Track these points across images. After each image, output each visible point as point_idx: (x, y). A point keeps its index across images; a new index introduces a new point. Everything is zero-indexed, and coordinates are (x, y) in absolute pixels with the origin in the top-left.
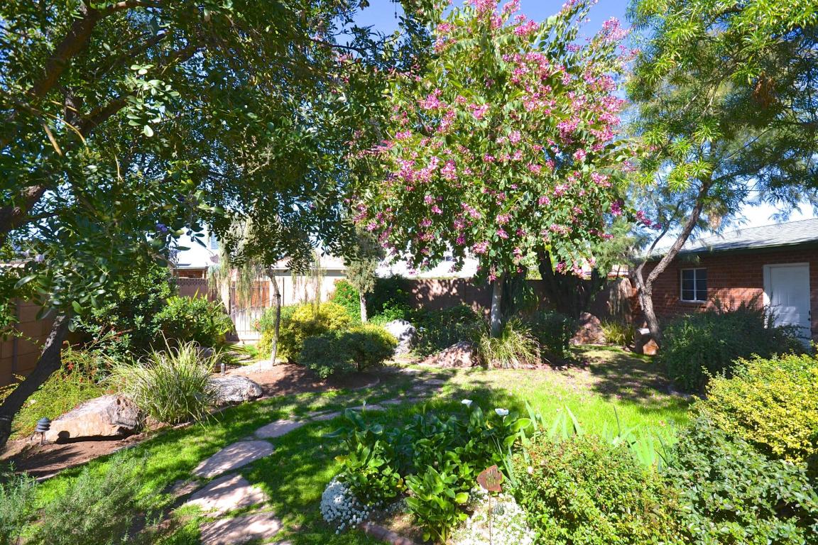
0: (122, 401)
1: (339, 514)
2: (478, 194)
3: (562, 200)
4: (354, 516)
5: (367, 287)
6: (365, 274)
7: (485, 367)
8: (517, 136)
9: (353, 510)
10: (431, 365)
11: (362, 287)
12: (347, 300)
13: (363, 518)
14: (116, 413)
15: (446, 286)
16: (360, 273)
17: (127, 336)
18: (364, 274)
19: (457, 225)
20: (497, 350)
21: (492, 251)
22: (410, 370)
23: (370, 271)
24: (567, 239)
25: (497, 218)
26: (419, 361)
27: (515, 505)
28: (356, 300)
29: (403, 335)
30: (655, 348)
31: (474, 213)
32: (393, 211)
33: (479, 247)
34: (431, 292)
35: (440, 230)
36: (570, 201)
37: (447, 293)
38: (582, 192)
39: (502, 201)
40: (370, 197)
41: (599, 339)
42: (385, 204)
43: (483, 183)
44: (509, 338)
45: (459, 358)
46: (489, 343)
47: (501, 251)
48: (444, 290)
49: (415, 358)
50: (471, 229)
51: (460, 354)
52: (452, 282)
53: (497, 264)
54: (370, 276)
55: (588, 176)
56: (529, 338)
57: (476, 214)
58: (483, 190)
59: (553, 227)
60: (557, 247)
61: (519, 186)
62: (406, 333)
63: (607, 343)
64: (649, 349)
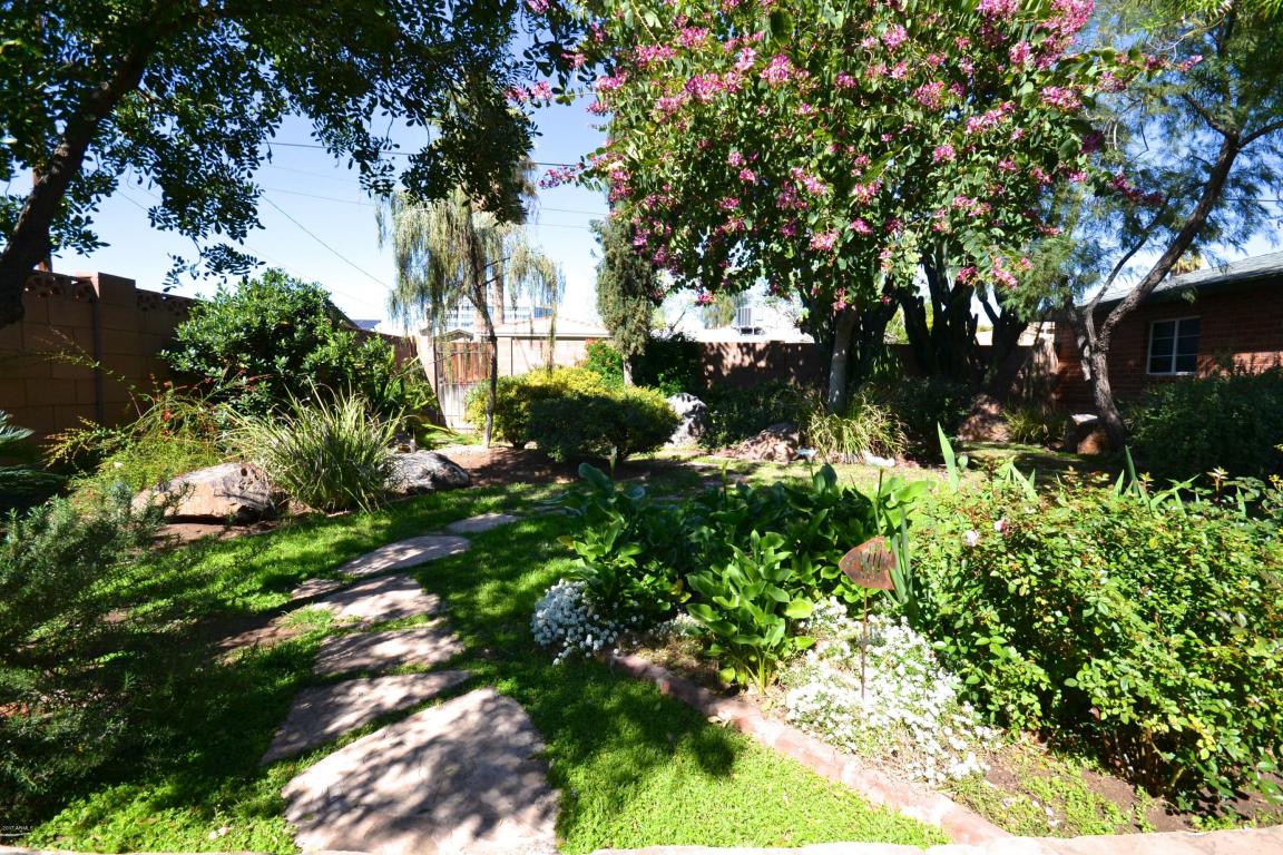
0: (249, 472)
1: (561, 631)
2: (820, 157)
4: (589, 637)
5: (633, 345)
6: (631, 325)
8: (898, 35)
9: (587, 626)
10: (721, 459)
11: (626, 347)
12: (604, 369)
13: (606, 641)
14: (237, 485)
15: (748, 354)
16: (624, 322)
17: (263, 384)
18: (629, 325)
19: (784, 201)
20: (839, 436)
21: (840, 260)
22: (698, 463)
23: (640, 321)
24: (979, 229)
25: (855, 192)
26: (710, 453)
27: (908, 630)
28: (617, 368)
29: (687, 415)
30: (1099, 444)
31: (814, 183)
32: (675, 190)
33: (821, 241)
34: (725, 362)
35: (752, 217)
36: (989, 158)
37: (751, 364)
38: (1017, 132)
39: (864, 171)
40: (635, 157)
41: (996, 437)
42: (662, 175)
43: (830, 137)
44: (861, 416)
45: (770, 450)
46: (827, 424)
47: (854, 263)
48: (746, 358)
49: (704, 450)
50: (806, 215)
51: (771, 444)
52: (758, 348)
53: (847, 285)
54: (639, 329)
55: (1033, 99)
56: (891, 418)
57: (817, 186)
58: (829, 151)
59: (957, 201)
60: (961, 241)
61: (895, 137)
62: (693, 412)
63: (1012, 440)
64: (1088, 446)
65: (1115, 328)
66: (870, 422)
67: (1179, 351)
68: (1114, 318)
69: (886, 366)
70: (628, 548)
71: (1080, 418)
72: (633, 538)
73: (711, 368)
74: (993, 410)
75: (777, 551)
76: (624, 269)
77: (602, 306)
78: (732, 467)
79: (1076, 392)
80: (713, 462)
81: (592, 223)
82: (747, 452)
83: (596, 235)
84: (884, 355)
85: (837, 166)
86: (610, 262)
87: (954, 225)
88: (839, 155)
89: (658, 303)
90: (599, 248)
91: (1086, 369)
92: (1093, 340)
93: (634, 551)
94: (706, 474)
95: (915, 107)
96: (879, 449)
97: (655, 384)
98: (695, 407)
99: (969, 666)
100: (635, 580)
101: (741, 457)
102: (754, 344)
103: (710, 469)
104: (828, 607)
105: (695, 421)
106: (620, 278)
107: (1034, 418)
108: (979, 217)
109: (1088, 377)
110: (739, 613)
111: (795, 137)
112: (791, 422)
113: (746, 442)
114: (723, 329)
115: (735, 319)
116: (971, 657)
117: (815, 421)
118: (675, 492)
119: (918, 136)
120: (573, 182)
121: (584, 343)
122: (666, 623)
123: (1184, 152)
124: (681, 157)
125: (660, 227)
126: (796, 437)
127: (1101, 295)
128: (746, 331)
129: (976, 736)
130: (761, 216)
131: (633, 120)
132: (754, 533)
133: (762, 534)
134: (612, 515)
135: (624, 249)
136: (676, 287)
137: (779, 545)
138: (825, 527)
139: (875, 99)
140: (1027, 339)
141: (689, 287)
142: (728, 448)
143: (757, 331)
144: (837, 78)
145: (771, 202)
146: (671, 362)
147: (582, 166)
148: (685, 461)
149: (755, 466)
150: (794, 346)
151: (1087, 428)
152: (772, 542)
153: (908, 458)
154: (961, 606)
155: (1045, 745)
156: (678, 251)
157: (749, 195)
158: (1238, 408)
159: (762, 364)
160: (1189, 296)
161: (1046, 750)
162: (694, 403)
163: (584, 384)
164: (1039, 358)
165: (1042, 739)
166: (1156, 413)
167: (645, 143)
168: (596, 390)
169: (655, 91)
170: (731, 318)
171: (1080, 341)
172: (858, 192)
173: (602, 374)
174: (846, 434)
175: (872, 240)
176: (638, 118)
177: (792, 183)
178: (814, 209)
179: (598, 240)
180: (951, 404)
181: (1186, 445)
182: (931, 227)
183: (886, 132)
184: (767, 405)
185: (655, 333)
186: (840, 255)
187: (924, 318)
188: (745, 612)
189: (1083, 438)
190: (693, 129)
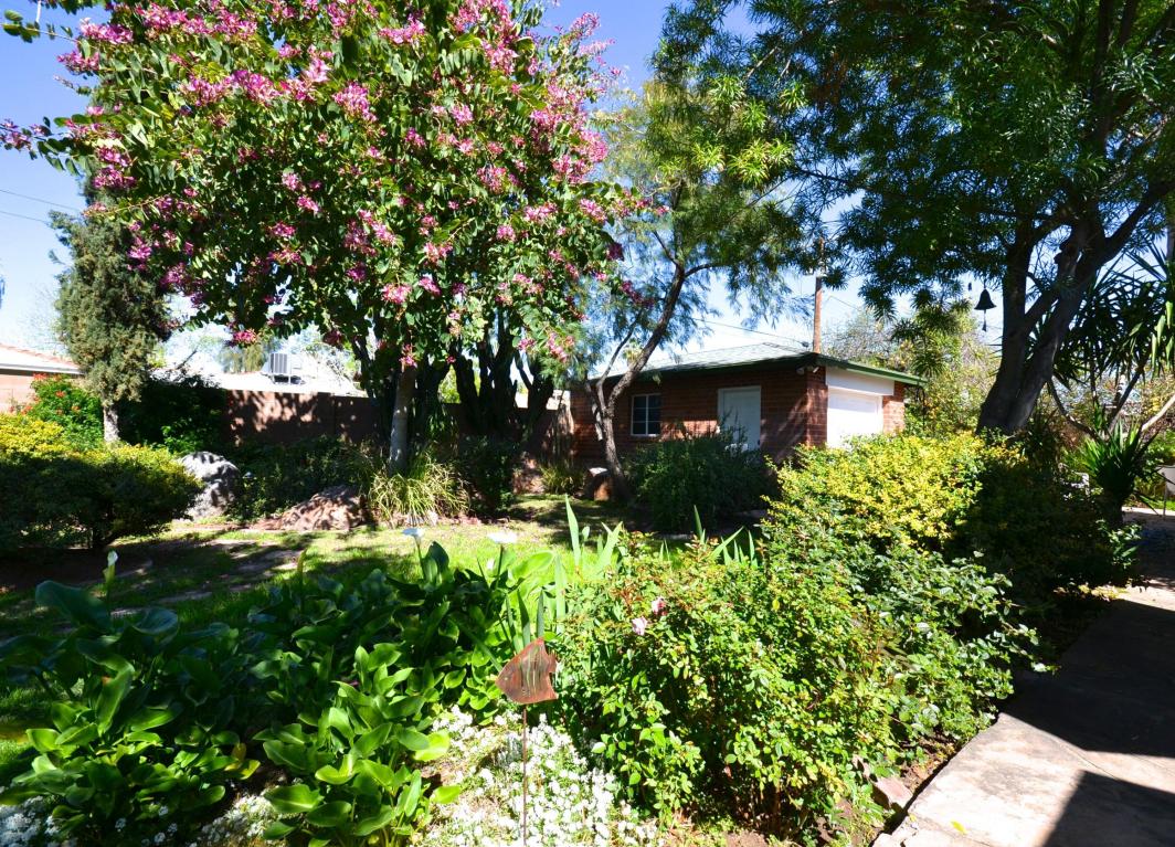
2: (388, 206)
3: (528, 243)
5: (121, 388)
6: (119, 361)
7: (372, 525)
8: (463, 113)
10: (262, 533)
11: (110, 388)
12: (68, 418)
15: (290, 406)
16: (106, 355)
18: (115, 361)
19: (352, 241)
20: (403, 496)
21: (408, 315)
22: (226, 541)
23: (134, 356)
24: (533, 306)
25: (426, 249)
26: (243, 526)
27: (548, 729)
28: (92, 418)
29: (209, 479)
30: (609, 492)
31: (382, 229)
32: (202, 198)
33: (392, 293)
34: (260, 415)
35: (312, 252)
36: (540, 246)
37: (292, 417)
38: (561, 230)
39: (431, 231)
40: (143, 140)
41: (535, 488)
42: (183, 174)
43: (397, 189)
44: (426, 475)
45: (325, 517)
46: (391, 485)
47: (421, 319)
48: (287, 410)
49: (235, 523)
50: (374, 263)
51: (327, 510)
52: (301, 399)
53: (414, 341)
54: (133, 367)
55: (574, 205)
56: (454, 477)
57: (387, 235)
58: (397, 202)
59: (515, 278)
60: (521, 314)
61: (461, 207)
62: (218, 475)
63: (546, 491)
64: (601, 495)
65: (618, 400)
66: (434, 482)
67: (650, 419)
68: (617, 391)
69: (442, 424)
70: (146, 716)
71: (596, 471)
72: (155, 699)
73: (240, 421)
74: (531, 465)
75: (392, 670)
76: (109, 285)
77: (68, 331)
78: (278, 542)
79: (590, 450)
80: (250, 537)
81: (54, 216)
82: (296, 522)
83: (60, 232)
84: (440, 413)
85: (406, 221)
86: (86, 273)
87: (515, 299)
88: (408, 210)
89: (165, 336)
90: (65, 253)
91: (598, 431)
92: (604, 408)
93: (158, 721)
94: (241, 555)
95: (480, 184)
96: (445, 509)
97: (155, 438)
98: (220, 470)
99: (629, 763)
100: (159, 767)
101: (288, 528)
102: (297, 396)
103: (245, 547)
104: (451, 722)
105: (221, 487)
106: (102, 296)
107: (561, 471)
108: (532, 295)
109: (600, 438)
110: (356, 784)
111: (361, 177)
112: (348, 484)
113: (293, 510)
114: (249, 375)
115: (267, 365)
116: (629, 752)
117: (378, 482)
118: (198, 586)
119: (480, 211)
120: (25, 150)
121: (30, 379)
122: (218, 821)
123: (651, 274)
124: (212, 159)
125: (175, 241)
126: (356, 501)
127: (607, 372)
128: (281, 379)
129: (638, 840)
130: (323, 252)
131: (138, 95)
132: (360, 652)
133: (369, 649)
134: (110, 666)
135: (110, 259)
136: (199, 320)
137: (394, 660)
138: (445, 625)
139: (442, 165)
140: (552, 405)
141: (217, 322)
142: (268, 518)
143: (294, 380)
144: (407, 133)
145: (335, 240)
146: (183, 411)
147: (46, 131)
148: (207, 539)
149: (308, 539)
150: (345, 400)
151: (601, 478)
152: (383, 658)
153: (470, 515)
154: (621, 699)
155: (690, 820)
156: (206, 274)
157: (307, 228)
158: (701, 463)
159: (307, 418)
160: (656, 378)
161: (692, 825)
162: (218, 464)
163: (30, 440)
164: (562, 421)
165: (686, 814)
166: (654, 468)
167: (157, 128)
168: (54, 448)
169: (177, 69)
170: (261, 363)
171: (594, 408)
172: (429, 251)
173: (63, 424)
174: (410, 493)
175: (438, 301)
176: (144, 95)
177: (360, 224)
178: (383, 257)
179: (63, 240)
180: (507, 460)
181: (673, 492)
182: (494, 296)
183: (452, 199)
184: (317, 465)
185: (158, 374)
186: (409, 310)
187: (473, 379)
188: (367, 780)
189: (597, 488)
190: (234, 131)
